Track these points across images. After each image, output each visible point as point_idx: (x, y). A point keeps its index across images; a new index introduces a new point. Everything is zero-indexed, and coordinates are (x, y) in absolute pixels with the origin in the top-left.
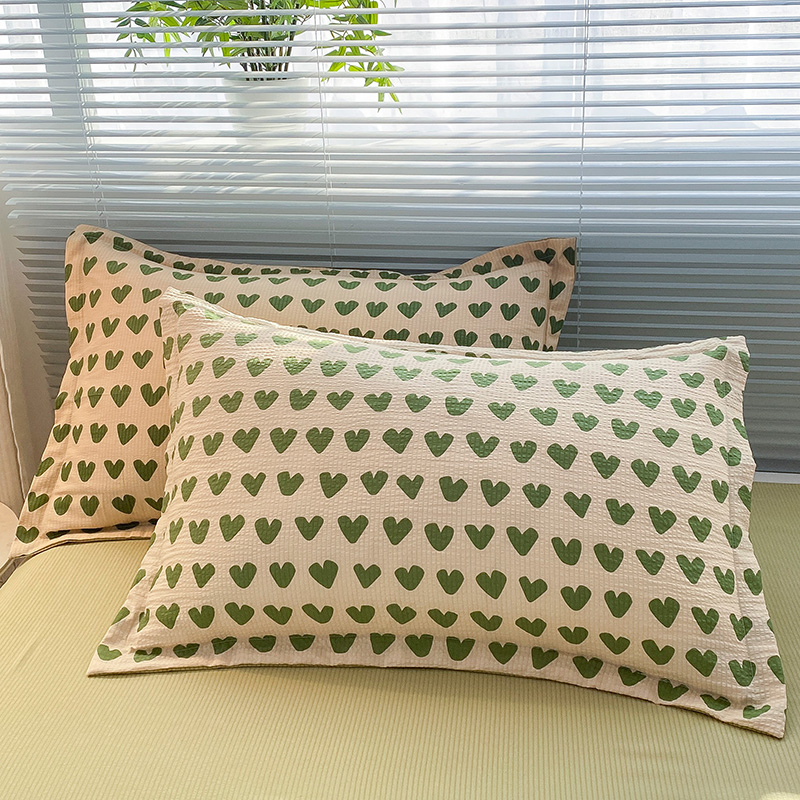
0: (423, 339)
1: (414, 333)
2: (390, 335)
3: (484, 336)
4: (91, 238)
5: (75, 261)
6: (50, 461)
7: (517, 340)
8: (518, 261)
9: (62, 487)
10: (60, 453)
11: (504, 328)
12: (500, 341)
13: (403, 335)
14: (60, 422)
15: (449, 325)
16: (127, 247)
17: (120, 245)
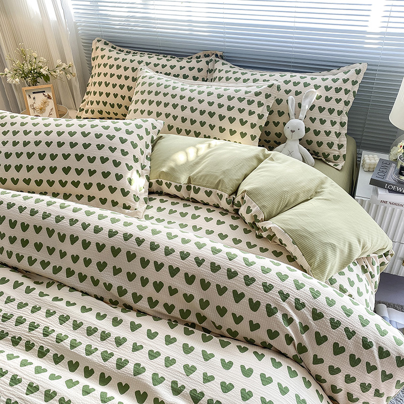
0: (174, 76)
1: (172, 74)
2: (166, 74)
3: (191, 77)
4: (99, 41)
5: (94, 47)
6: (85, 100)
7: (200, 78)
8: (208, 56)
9: (87, 107)
10: (87, 98)
11: (197, 74)
12: (195, 79)
13: (169, 74)
14: (88, 91)
15: (182, 72)
16: (108, 44)
17: (106, 44)
